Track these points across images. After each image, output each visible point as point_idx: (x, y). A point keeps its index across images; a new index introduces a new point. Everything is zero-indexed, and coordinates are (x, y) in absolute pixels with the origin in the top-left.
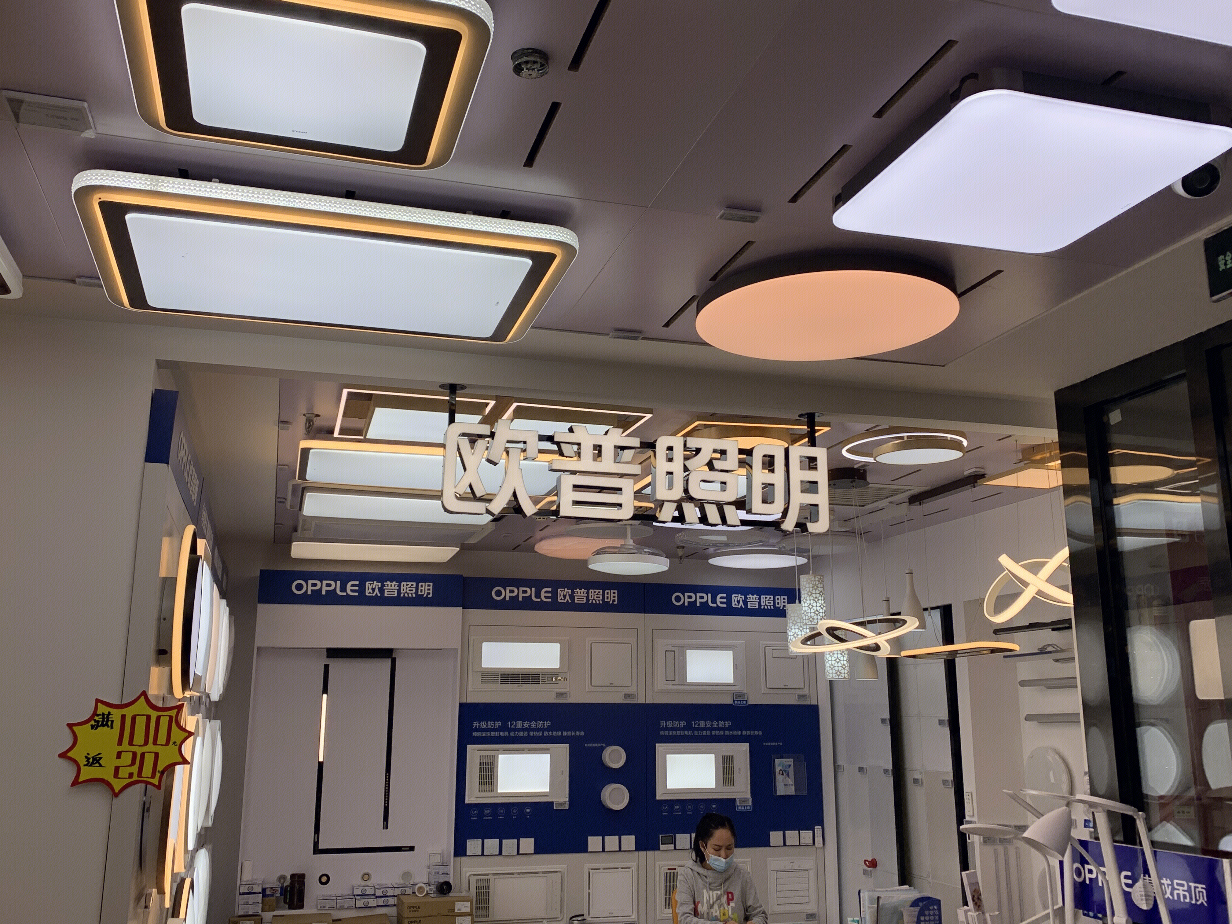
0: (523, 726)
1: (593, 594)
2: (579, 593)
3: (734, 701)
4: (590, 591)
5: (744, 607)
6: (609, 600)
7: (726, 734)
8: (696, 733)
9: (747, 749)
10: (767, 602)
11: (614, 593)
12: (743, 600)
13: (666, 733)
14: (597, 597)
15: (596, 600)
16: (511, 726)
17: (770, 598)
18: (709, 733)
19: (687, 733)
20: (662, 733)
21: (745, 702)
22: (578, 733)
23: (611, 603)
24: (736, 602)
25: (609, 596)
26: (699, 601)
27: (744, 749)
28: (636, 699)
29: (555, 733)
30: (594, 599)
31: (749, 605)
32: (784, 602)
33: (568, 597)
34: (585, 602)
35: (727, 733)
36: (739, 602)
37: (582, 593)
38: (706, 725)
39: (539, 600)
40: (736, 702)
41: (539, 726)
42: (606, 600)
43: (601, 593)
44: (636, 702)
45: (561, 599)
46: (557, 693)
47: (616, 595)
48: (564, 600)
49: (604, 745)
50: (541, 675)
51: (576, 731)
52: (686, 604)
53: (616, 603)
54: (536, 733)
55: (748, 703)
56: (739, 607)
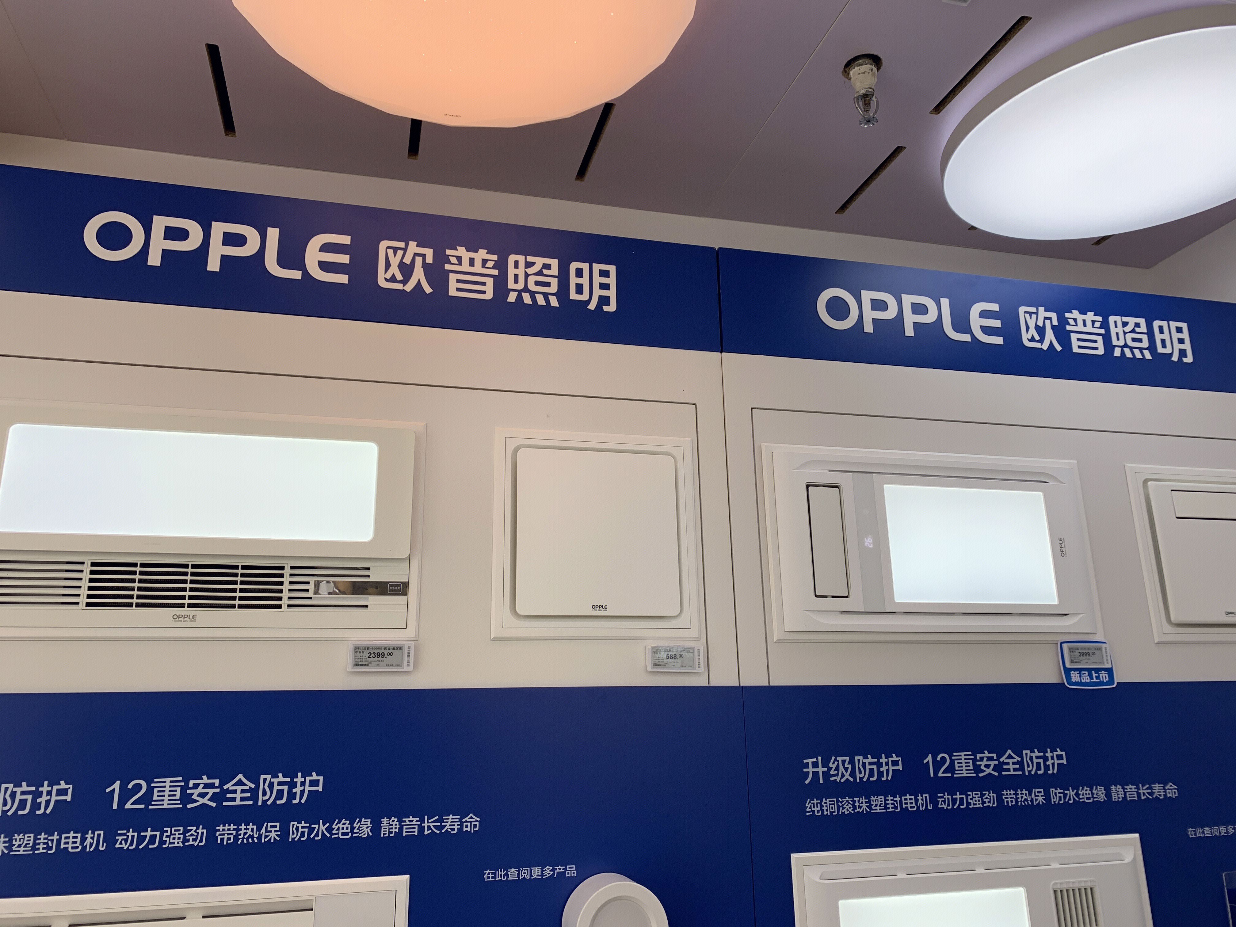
0: (186, 798)
1: (521, 271)
2: (465, 261)
3: (1067, 671)
4: (512, 258)
5: (1059, 348)
6: (585, 297)
7: (1054, 800)
8: (945, 801)
9: (1135, 859)
10: (1129, 336)
11: (604, 274)
12: (1053, 327)
13: (829, 806)
14: (537, 283)
15: (533, 294)
16: (123, 801)
17: (1137, 325)
18: (990, 798)
19: (908, 802)
20: (812, 806)
21: (1104, 676)
22: (451, 823)
23: (592, 306)
24: (1033, 332)
25: (585, 281)
26: (910, 319)
27: (1128, 859)
28: (702, 669)
29: (341, 827)
30: (526, 289)
31: (1075, 344)
32: (1181, 341)
33: (418, 274)
34: (489, 296)
35: (1056, 794)
36: (1041, 330)
37: (478, 263)
38: (977, 769)
39: (297, 275)
40: (1075, 677)
41: (266, 797)
42: (573, 296)
43: (555, 271)
44: (700, 681)
45: (393, 279)
46: (358, 649)
47: (612, 281)
48: (405, 282)
49: (571, 871)
50: (287, 572)
51: (442, 814)
52: (869, 328)
53: (612, 307)
54: (248, 830)
55: (1117, 680)
56: (1045, 346)
